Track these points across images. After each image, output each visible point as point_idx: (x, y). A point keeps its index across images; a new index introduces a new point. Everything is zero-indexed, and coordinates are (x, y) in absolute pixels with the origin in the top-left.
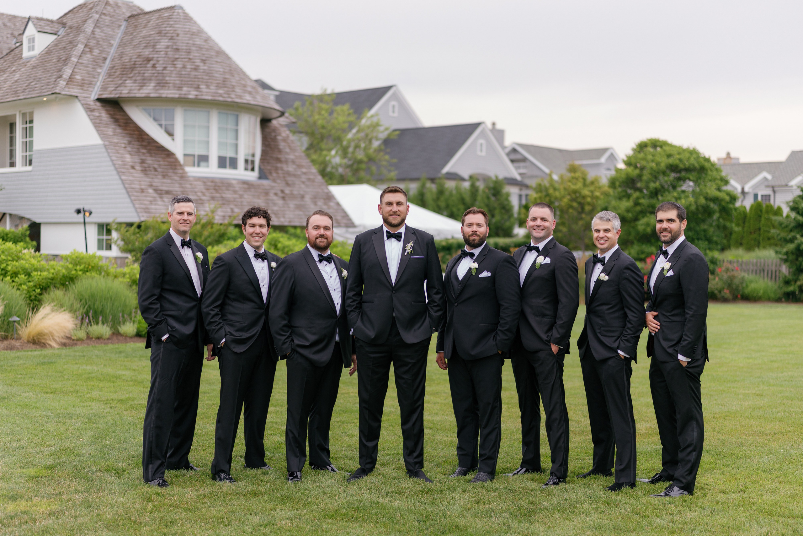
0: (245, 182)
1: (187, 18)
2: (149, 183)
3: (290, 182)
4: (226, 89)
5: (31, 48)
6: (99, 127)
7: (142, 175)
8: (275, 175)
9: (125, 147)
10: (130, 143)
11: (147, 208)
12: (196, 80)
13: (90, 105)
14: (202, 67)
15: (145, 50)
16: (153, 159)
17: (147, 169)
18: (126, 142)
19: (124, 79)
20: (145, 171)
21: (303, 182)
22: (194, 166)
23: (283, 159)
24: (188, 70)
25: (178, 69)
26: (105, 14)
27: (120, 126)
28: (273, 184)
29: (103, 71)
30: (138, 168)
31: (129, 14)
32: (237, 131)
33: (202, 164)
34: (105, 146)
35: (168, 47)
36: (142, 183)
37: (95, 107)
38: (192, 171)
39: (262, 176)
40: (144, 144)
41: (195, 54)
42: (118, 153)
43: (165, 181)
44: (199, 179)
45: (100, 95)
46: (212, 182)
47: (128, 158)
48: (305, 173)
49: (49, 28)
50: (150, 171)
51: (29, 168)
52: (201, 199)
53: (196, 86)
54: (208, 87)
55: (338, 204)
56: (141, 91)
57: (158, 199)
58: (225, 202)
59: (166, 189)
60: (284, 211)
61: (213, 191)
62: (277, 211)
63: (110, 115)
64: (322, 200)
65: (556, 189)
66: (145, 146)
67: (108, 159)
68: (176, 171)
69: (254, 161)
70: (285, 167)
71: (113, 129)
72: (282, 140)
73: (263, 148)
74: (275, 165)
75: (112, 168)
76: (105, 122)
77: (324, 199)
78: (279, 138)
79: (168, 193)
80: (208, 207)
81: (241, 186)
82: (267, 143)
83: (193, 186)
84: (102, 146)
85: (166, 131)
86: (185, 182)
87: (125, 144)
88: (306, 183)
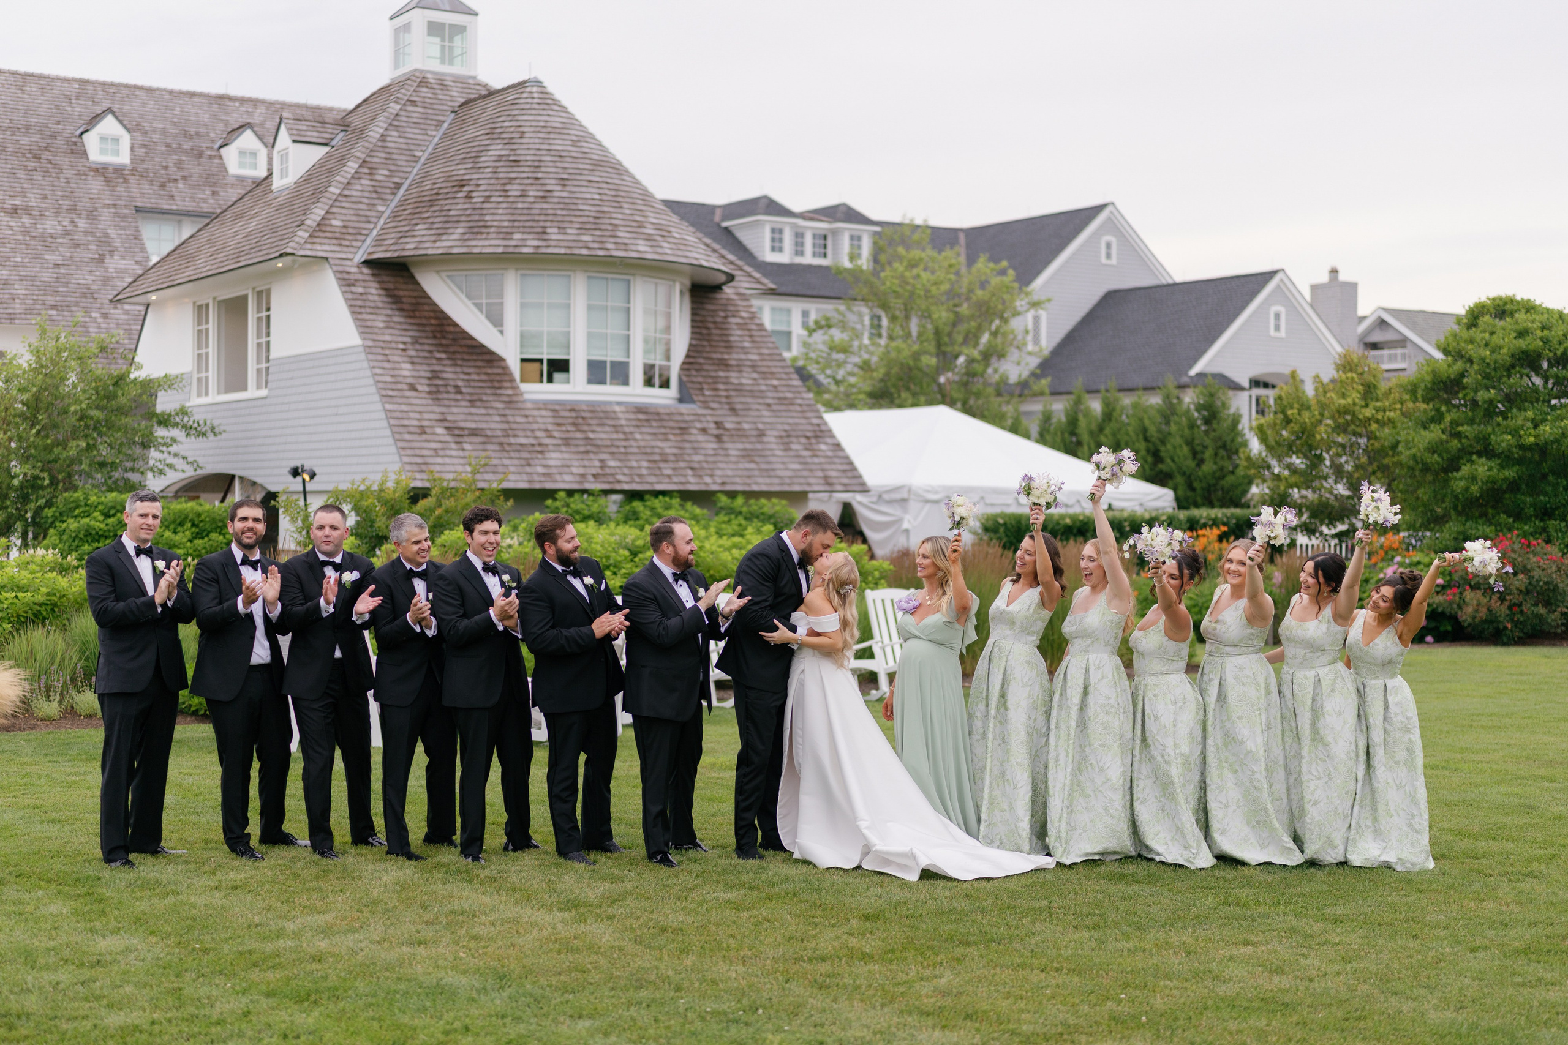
0: (640, 409)
1: (547, 101)
2: (438, 417)
3: (738, 407)
4: (598, 233)
5: (284, 173)
6: (360, 313)
7: (430, 402)
8: (708, 393)
9: (404, 350)
10: (416, 341)
11: (426, 464)
12: (542, 218)
13: (348, 273)
14: (558, 192)
15: (459, 167)
16: (458, 369)
17: (442, 389)
18: (408, 340)
19: (414, 222)
20: (435, 394)
21: (769, 406)
22: (541, 381)
23: (733, 362)
24: (532, 200)
25: (511, 199)
26: (414, 103)
27: (401, 310)
28: (701, 411)
29: (386, 210)
30: (423, 387)
31: (462, 100)
32: (628, 310)
33: (557, 376)
34: (365, 347)
35: (500, 158)
36: (426, 416)
37: (360, 277)
38: (536, 391)
39: (684, 397)
40: (444, 342)
41: (549, 168)
42: (388, 361)
43: (473, 410)
44: (545, 405)
45: (370, 253)
46: (572, 410)
47: (406, 370)
48: (775, 388)
49: (315, 134)
50: (448, 392)
51: (264, 392)
52: (540, 445)
53: (540, 230)
54: (562, 230)
55: (838, 446)
56: (438, 244)
57: (453, 446)
58: (592, 447)
59: (473, 425)
60: (715, 462)
61: (570, 428)
62: (699, 462)
63: (386, 289)
64: (803, 440)
65: (1305, 406)
66: (447, 346)
67: (368, 373)
68: (499, 391)
69: (668, 368)
70: (734, 377)
71: (388, 316)
72: (737, 324)
73: (694, 342)
74: (713, 374)
75: (373, 389)
76: (372, 305)
77: (808, 438)
78: (732, 320)
79: (474, 433)
80: (555, 458)
81: (632, 416)
82: (704, 331)
83: (530, 419)
84: (361, 349)
85: (489, 317)
86: (517, 412)
87: (404, 343)
88: (775, 407)
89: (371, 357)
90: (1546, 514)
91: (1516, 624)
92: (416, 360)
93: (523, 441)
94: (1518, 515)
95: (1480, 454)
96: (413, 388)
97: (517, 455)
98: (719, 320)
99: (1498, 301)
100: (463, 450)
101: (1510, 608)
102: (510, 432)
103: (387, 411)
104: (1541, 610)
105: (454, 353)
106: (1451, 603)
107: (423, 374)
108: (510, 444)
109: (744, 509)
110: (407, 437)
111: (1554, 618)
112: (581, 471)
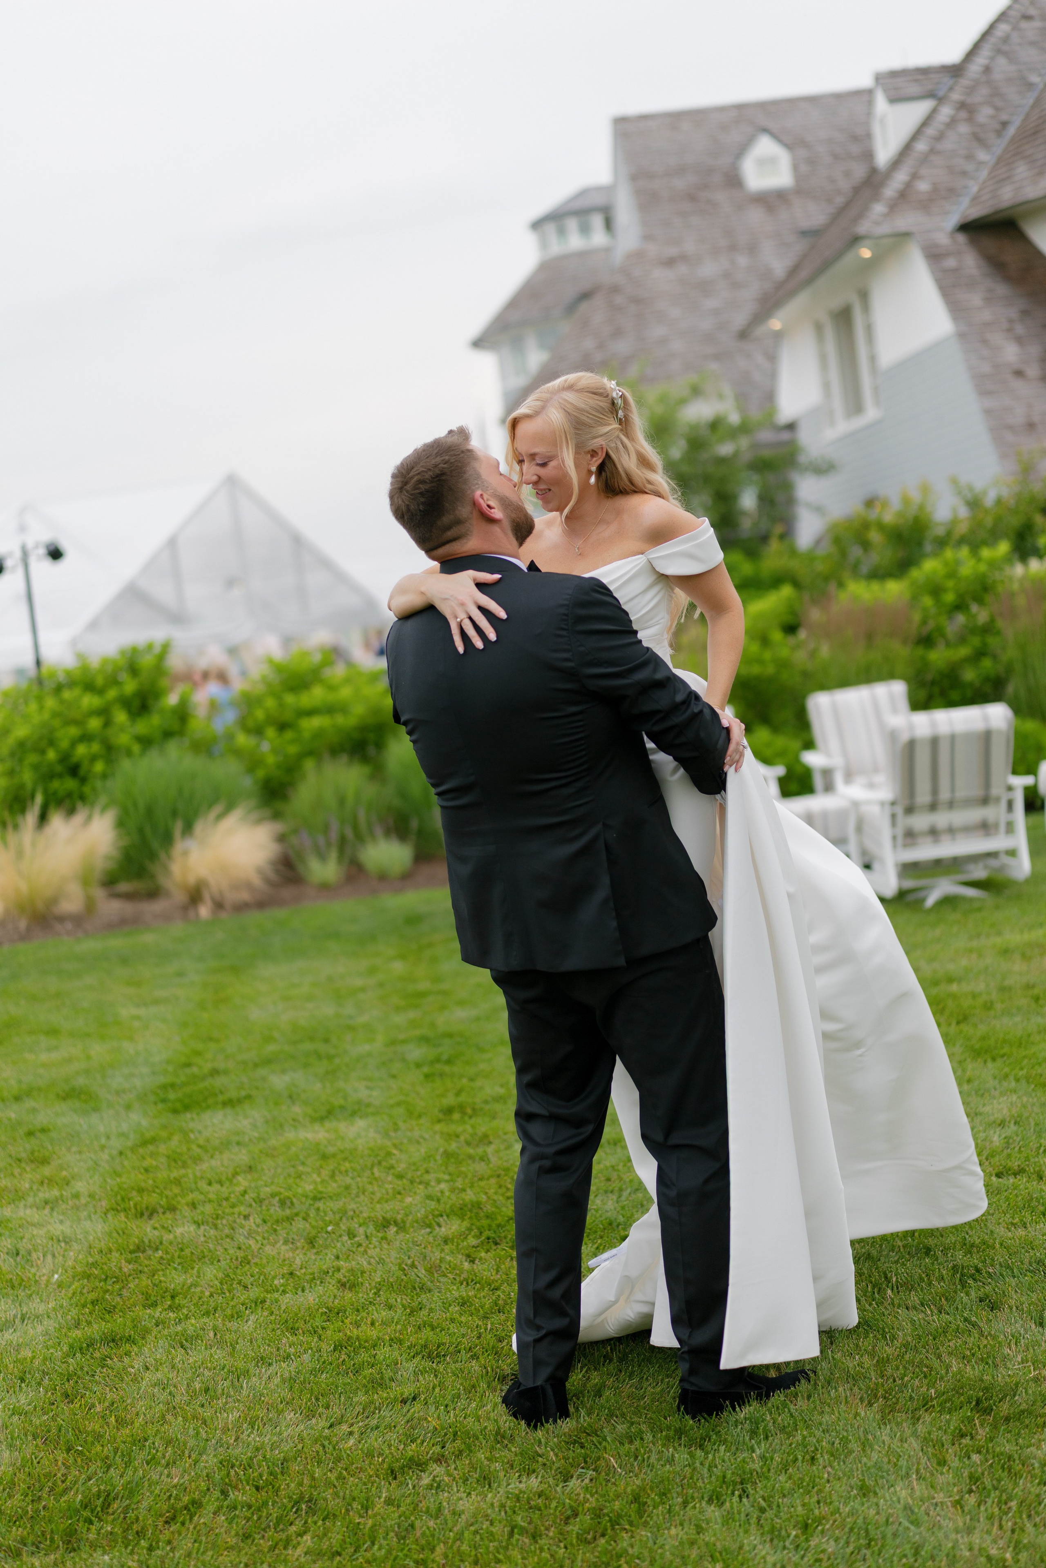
6: (955, 293)
7: (1042, 390)
9: (1010, 329)
13: (939, 244)
18: (1015, 315)
19: (1015, 164)
27: (1006, 278)
29: (992, 155)
30: (1033, 371)
34: (961, 335)
37: (952, 246)
42: (990, 347)
45: (965, 215)
47: (1011, 353)
49: (916, 87)
51: (881, 414)
63: (989, 258)
67: (964, 367)
71: (988, 290)
75: (971, 386)
76: (969, 279)
84: (956, 338)
87: (1011, 320)
89: (967, 346)
92: (1026, 340)
96: (1019, 374)
107: (1034, 355)
110: (1012, 439)
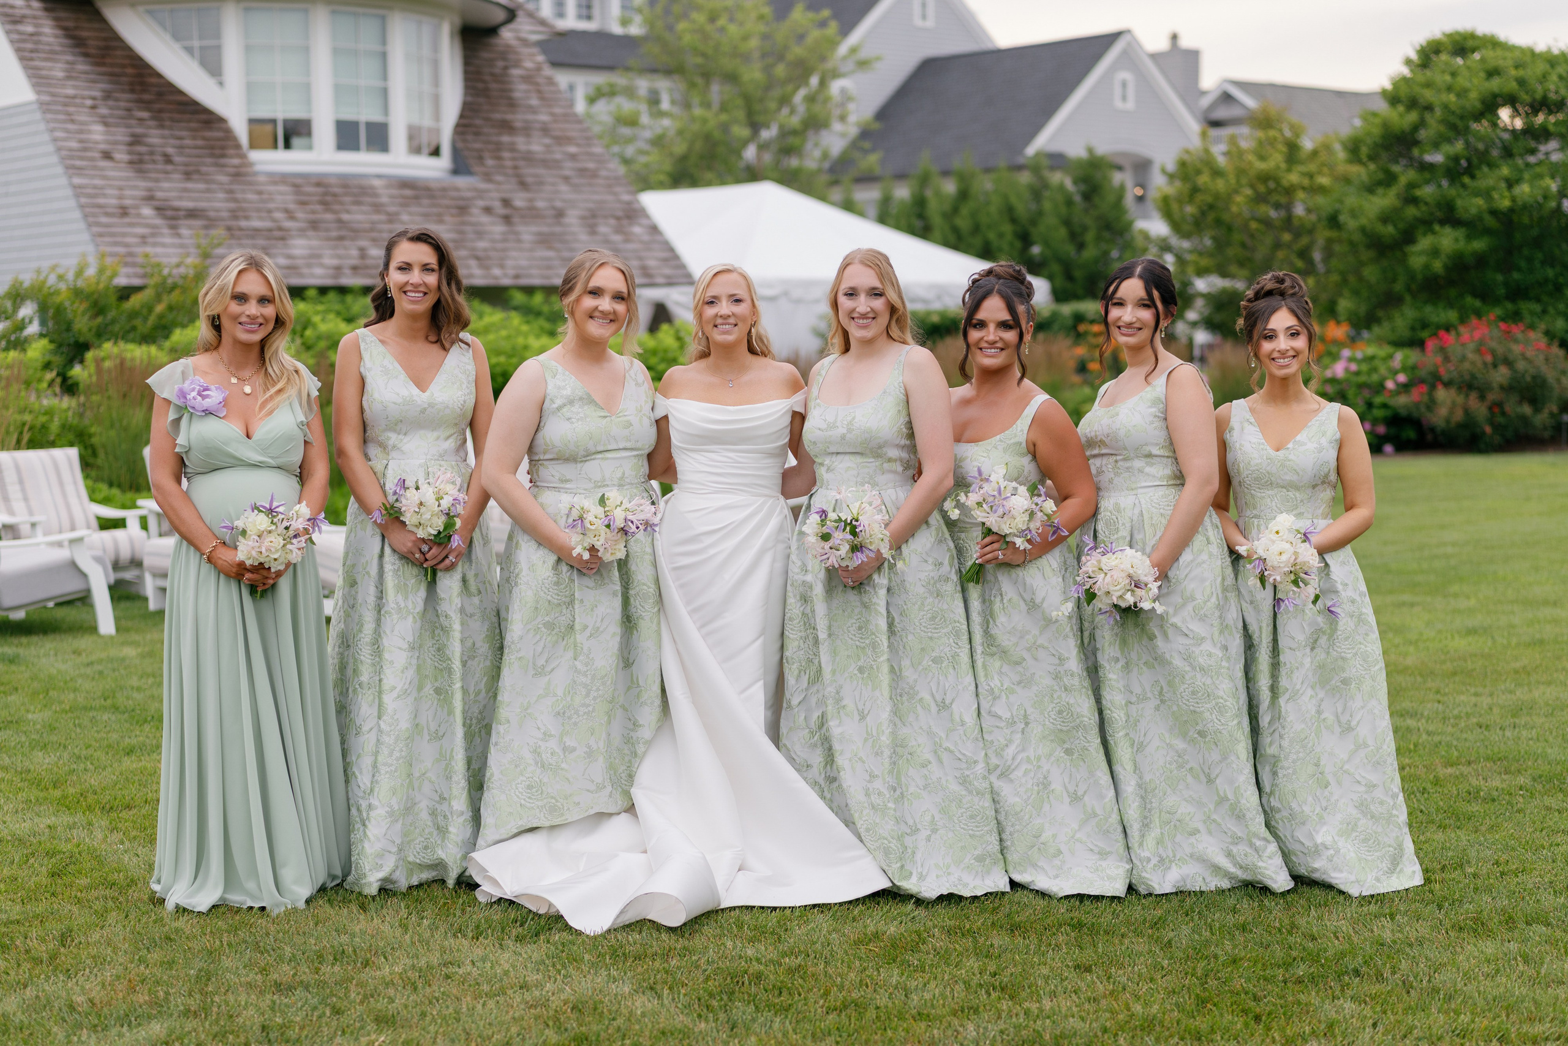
0: (407, 183)
2: (143, 193)
3: (529, 180)
6: (32, 59)
7: (131, 174)
8: (490, 162)
9: (93, 107)
10: (107, 96)
11: (131, 254)
13: (12, 7)
16: (166, 132)
17: (147, 157)
18: (97, 94)
20: (138, 164)
21: (566, 179)
22: (275, 146)
23: (518, 124)
27: (86, 55)
28: (483, 186)
30: (121, 156)
32: (384, 56)
33: (296, 141)
34: (41, 104)
36: (128, 192)
37: (29, 12)
38: (270, 160)
39: (459, 167)
40: (146, 97)
42: (73, 121)
43: (190, 185)
44: (283, 179)
46: (318, 184)
47: (97, 133)
48: (573, 157)
50: (154, 162)
52: (280, 229)
55: (654, 229)
57: (166, 231)
58: (346, 232)
59: (190, 205)
60: (504, 250)
61: (318, 207)
62: (485, 250)
63: (65, 29)
64: (612, 222)
65: (1217, 173)
66: (149, 102)
67: (46, 137)
68: (223, 161)
69: (437, 131)
70: (520, 142)
71: (68, 63)
72: (522, 77)
73: (470, 99)
74: (495, 139)
75: (54, 159)
76: (47, 48)
77: (618, 218)
78: (515, 72)
79: (192, 214)
80: (300, 246)
81: (395, 192)
82: (480, 85)
83: (265, 196)
84: (35, 106)
85: (204, 64)
86: (245, 187)
87: (94, 98)
88: (576, 181)
89: (49, 116)
90: (1517, 293)
91: (1496, 427)
92: (111, 120)
93: (256, 224)
94: (1486, 296)
95: (1443, 222)
96: (107, 156)
97: (249, 242)
98: (497, 71)
99: (1457, 38)
100: (179, 236)
101: (1490, 408)
102: (241, 214)
103: (74, 187)
104: (1527, 409)
105: (160, 111)
106: (1417, 405)
107: (120, 138)
108: (241, 229)
109: (546, 309)
110: (104, 220)
111: (1541, 419)
112: (335, 262)
